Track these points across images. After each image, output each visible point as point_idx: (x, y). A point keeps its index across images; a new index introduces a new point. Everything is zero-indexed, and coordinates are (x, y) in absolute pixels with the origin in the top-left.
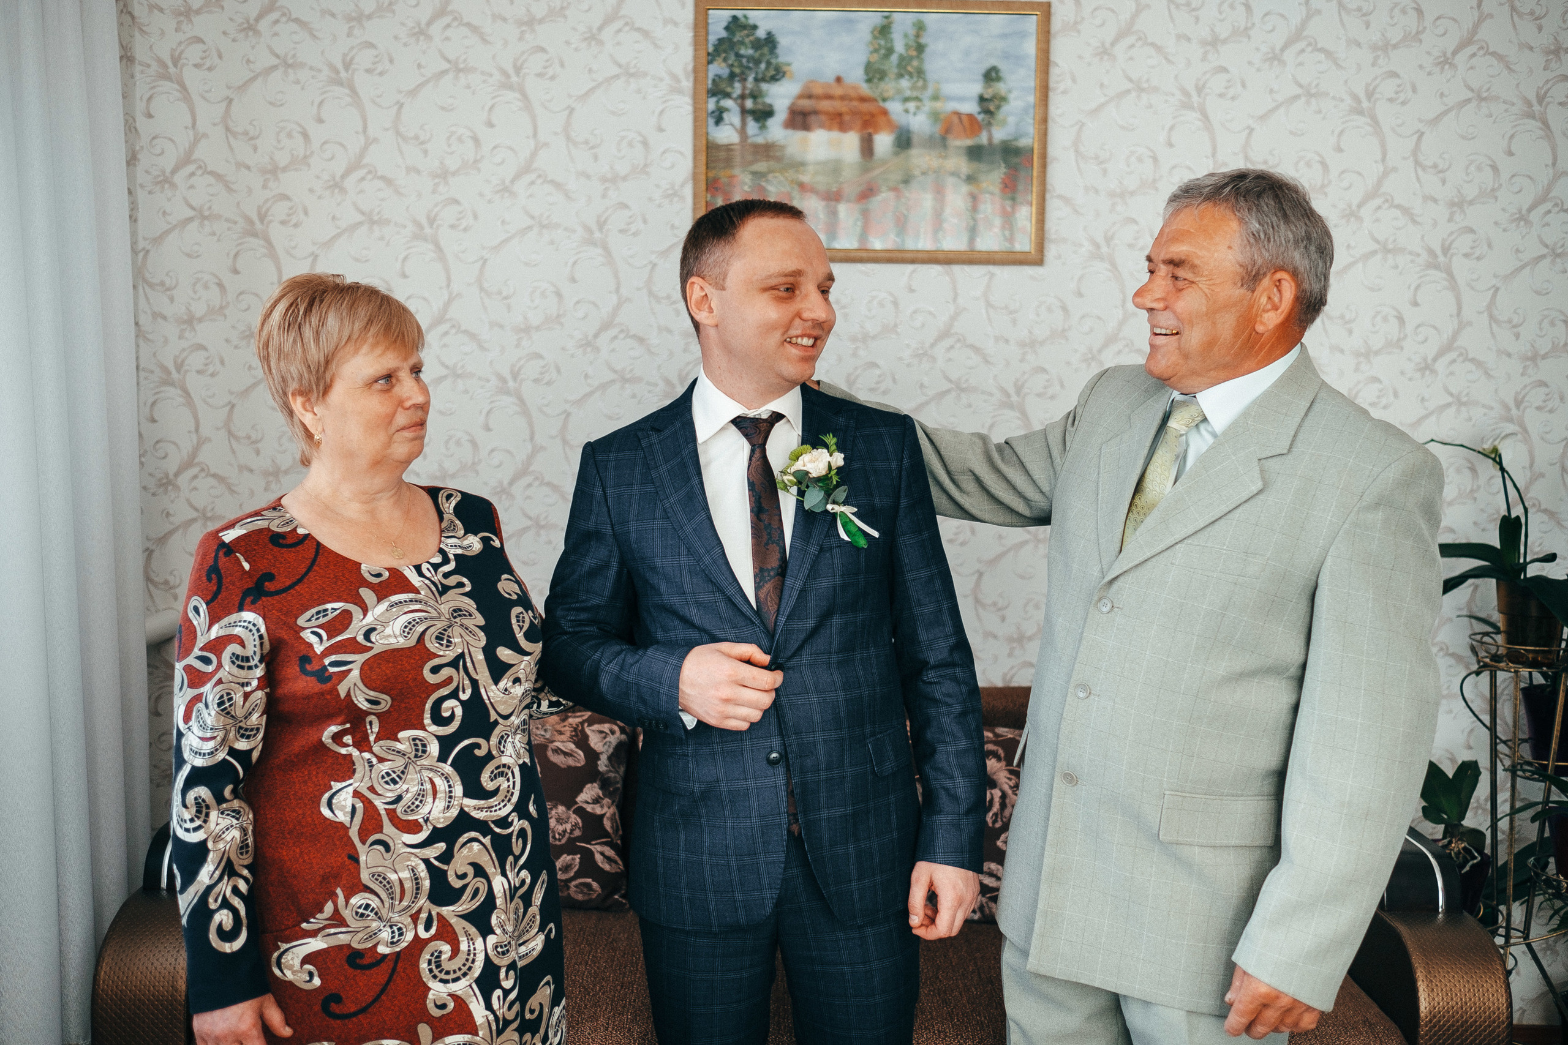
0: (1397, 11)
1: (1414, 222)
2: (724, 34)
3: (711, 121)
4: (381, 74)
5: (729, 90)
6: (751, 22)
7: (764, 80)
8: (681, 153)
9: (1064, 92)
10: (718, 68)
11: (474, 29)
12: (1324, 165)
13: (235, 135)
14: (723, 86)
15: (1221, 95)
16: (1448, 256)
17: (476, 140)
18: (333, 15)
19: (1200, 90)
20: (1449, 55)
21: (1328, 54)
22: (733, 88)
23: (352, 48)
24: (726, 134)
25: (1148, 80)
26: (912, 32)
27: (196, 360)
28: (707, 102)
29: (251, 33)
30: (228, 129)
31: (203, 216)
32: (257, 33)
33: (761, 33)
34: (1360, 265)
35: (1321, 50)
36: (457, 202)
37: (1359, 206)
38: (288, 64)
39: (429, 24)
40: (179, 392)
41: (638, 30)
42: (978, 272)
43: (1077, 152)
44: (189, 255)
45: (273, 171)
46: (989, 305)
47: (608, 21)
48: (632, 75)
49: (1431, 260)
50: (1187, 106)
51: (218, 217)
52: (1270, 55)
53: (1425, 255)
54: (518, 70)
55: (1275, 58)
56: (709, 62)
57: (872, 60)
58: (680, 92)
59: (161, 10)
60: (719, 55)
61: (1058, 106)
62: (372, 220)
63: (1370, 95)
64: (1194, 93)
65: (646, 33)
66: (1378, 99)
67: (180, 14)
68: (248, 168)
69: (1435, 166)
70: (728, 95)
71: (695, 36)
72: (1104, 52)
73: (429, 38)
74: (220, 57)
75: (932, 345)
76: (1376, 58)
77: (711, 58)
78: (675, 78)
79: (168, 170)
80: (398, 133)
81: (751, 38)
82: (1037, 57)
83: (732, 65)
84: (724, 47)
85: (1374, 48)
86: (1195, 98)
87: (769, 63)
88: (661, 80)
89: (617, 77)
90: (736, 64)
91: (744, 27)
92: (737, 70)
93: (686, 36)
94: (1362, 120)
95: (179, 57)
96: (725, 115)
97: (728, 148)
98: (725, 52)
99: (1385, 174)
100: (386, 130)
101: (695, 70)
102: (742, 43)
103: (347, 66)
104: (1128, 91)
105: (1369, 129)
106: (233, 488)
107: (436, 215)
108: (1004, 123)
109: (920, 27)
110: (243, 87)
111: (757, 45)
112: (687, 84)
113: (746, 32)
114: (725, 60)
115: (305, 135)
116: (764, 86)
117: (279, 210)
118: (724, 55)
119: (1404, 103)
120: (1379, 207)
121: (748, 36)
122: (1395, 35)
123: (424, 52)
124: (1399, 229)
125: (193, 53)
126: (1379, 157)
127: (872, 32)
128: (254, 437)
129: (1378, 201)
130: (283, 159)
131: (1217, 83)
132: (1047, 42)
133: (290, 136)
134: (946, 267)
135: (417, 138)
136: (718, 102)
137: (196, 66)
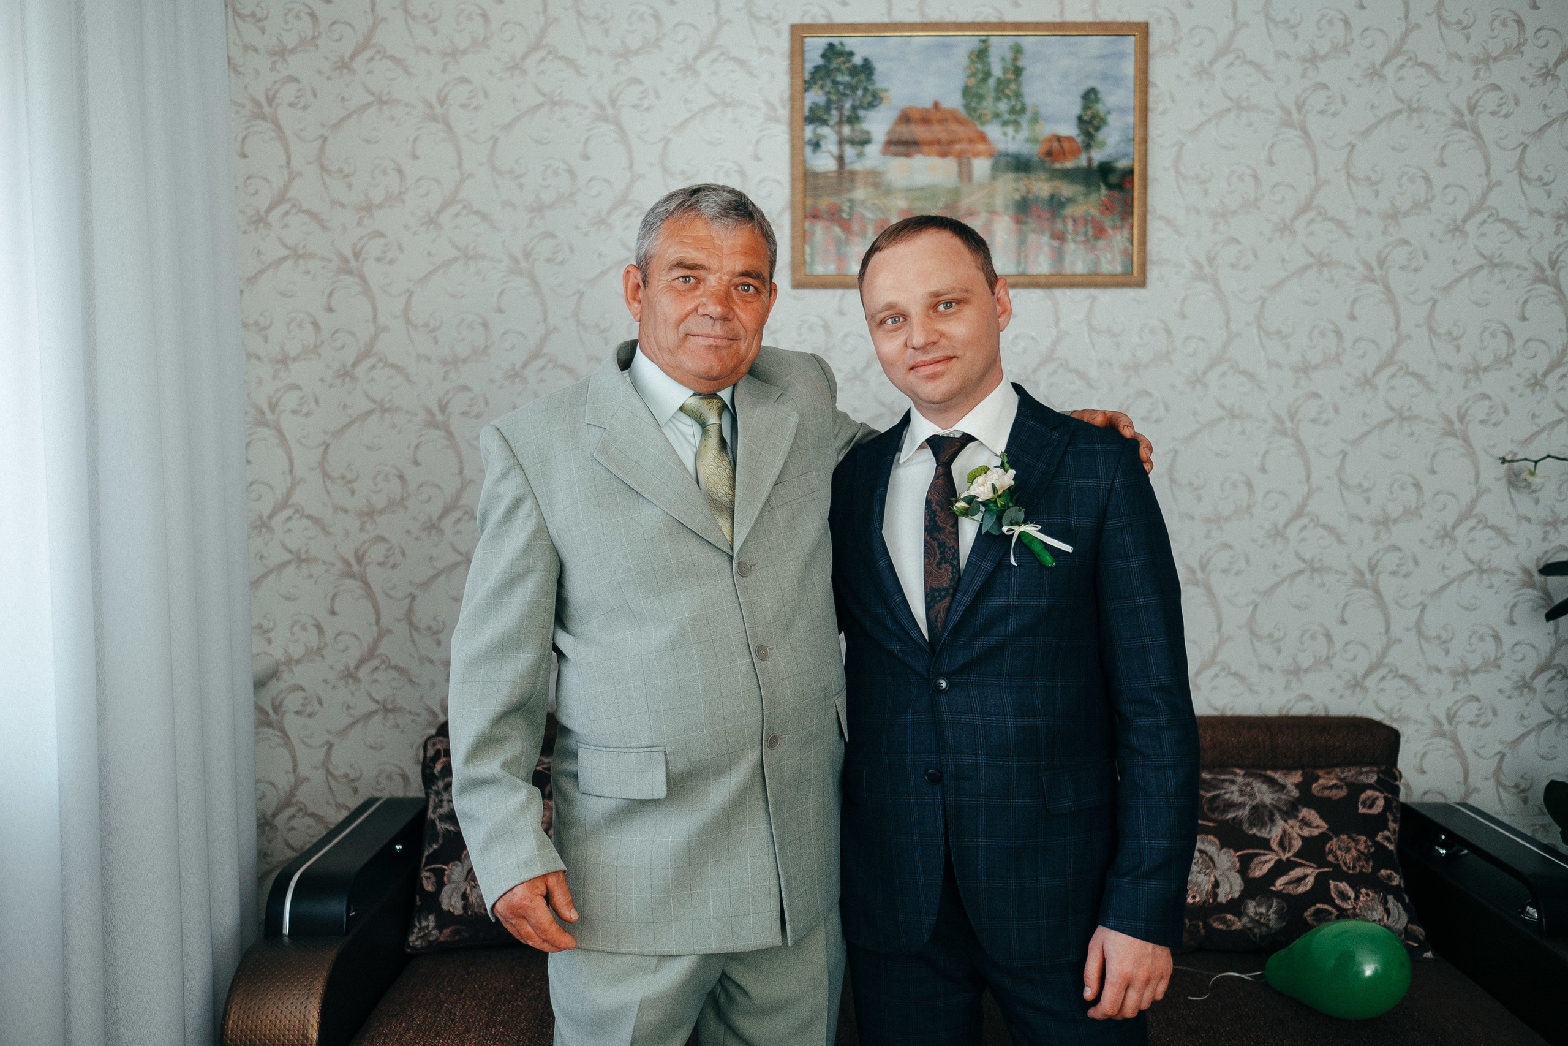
0: (1497, 23)
1: (1521, 236)
2: (820, 61)
3: (808, 150)
4: (476, 109)
5: (826, 117)
6: (848, 49)
7: (862, 107)
8: (779, 182)
9: (1163, 113)
10: (815, 97)
11: (570, 62)
12: (1427, 180)
13: (330, 173)
14: (820, 113)
15: (1322, 112)
16: (1556, 269)
17: (572, 173)
18: (428, 51)
19: (1300, 107)
20: (1551, 66)
21: (1429, 68)
22: (830, 115)
23: (446, 84)
24: (824, 162)
25: (1248, 98)
26: (1009, 55)
27: (290, 400)
28: (803, 130)
29: (345, 71)
30: (323, 168)
31: (297, 255)
32: (351, 71)
33: (857, 60)
34: (1467, 280)
35: (1421, 64)
36: (552, 235)
37: (1464, 221)
38: (382, 101)
39: (524, 57)
40: (273, 432)
41: (734, 59)
42: (1080, 295)
43: (1177, 172)
44: (283, 295)
45: (368, 208)
46: (1091, 328)
47: (704, 50)
48: (727, 105)
49: (1538, 274)
50: (1288, 123)
51: (312, 256)
52: (1370, 71)
53: (1532, 269)
54: (613, 101)
55: (1375, 73)
56: (806, 90)
57: (969, 84)
58: (777, 120)
59: (256, 50)
60: (815, 83)
61: (1157, 126)
62: (468, 256)
63: (1472, 108)
64: (1293, 109)
65: (741, 63)
66: (1480, 112)
67: (275, 54)
68: (343, 205)
69: (1540, 178)
70: (824, 122)
71: (792, 64)
72: (1203, 72)
73: (524, 72)
74: (315, 95)
75: (1035, 371)
76: (1478, 71)
77: (808, 85)
78: (772, 107)
79: (263, 209)
80: (494, 168)
81: (848, 65)
82: (1135, 78)
83: (829, 93)
84: (821, 74)
85: (1476, 61)
86: (1296, 116)
87: (866, 90)
88: (757, 109)
89: (713, 106)
90: (833, 91)
91: (840, 54)
92: (834, 97)
93: (782, 64)
94: (1464, 134)
95: (274, 97)
96: (822, 143)
97: (824, 175)
98: (822, 79)
99: (1490, 188)
100: (482, 164)
101: (792, 98)
102: (838, 70)
103: (442, 101)
104: (1228, 110)
105: (1473, 142)
106: (327, 529)
107: (533, 249)
108: (1103, 144)
109: (1018, 50)
110: (336, 126)
111: (854, 71)
112: (784, 112)
113: (842, 59)
114: (822, 87)
115: (400, 171)
116: (861, 113)
117: (374, 248)
118: (820, 83)
119: (1506, 116)
120: (1484, 222)
121: (844, 63)
122: (1496, 48)
123: (519, 86)
124: (1505, 243)
125: (288, 93)
126: (1483, 171)
127: (969, 57)
128: (349, 476)
129: (1483, 215)
130: (378, 196)
131: (1318, 100)
132: (1146, 62)
133: (384, 172)
134: (1048, 291)
135: (512, 172)
136: (815, 130)
137: (291, 105)
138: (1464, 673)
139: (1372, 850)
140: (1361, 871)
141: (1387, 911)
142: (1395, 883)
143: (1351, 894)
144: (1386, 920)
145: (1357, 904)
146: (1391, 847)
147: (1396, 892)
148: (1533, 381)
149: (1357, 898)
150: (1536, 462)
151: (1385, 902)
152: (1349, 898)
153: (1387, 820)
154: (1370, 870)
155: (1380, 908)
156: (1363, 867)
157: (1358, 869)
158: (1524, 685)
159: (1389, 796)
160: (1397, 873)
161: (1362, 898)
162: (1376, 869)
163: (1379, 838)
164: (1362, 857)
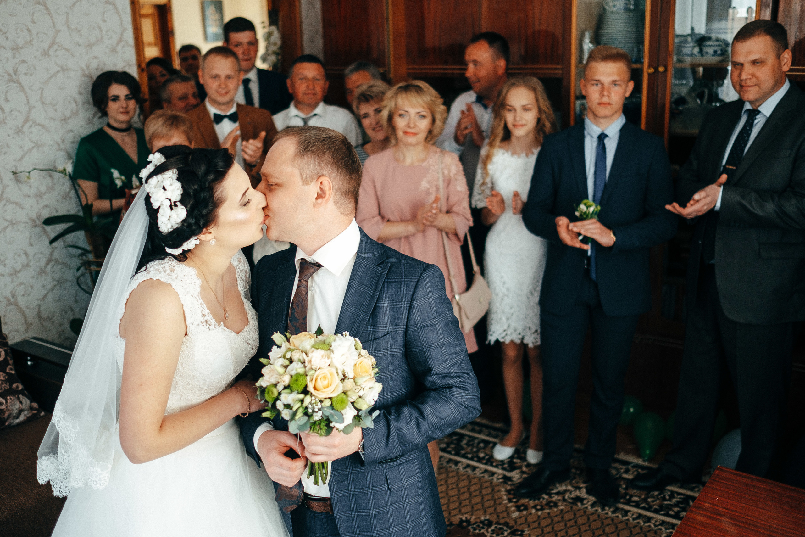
49: (9, 78)
53: (6, 76)
138: (15, 273)
139: (6, 377)
140: (5, 389)
141: (21, 402)
142: (20, 388)
143: (4, 401)
144: (21, 406)
145: (7, 405)
146: (13, 372)
147: (21, 392)
148: (17, 130)
149: (7, 402)
150: (29, 172)
151: (18, 399)
152: (3, 403)
153: (8, 360)
154: (9, 387)
155: (18, 402)
156: (5, 387)
157: (3, 389)
158: (42, 272)
159: (6, 348)
160: (19, 383)
161: (9, 401)
162: (11, 385)
163: (8, 371)
164: (3, 382)
